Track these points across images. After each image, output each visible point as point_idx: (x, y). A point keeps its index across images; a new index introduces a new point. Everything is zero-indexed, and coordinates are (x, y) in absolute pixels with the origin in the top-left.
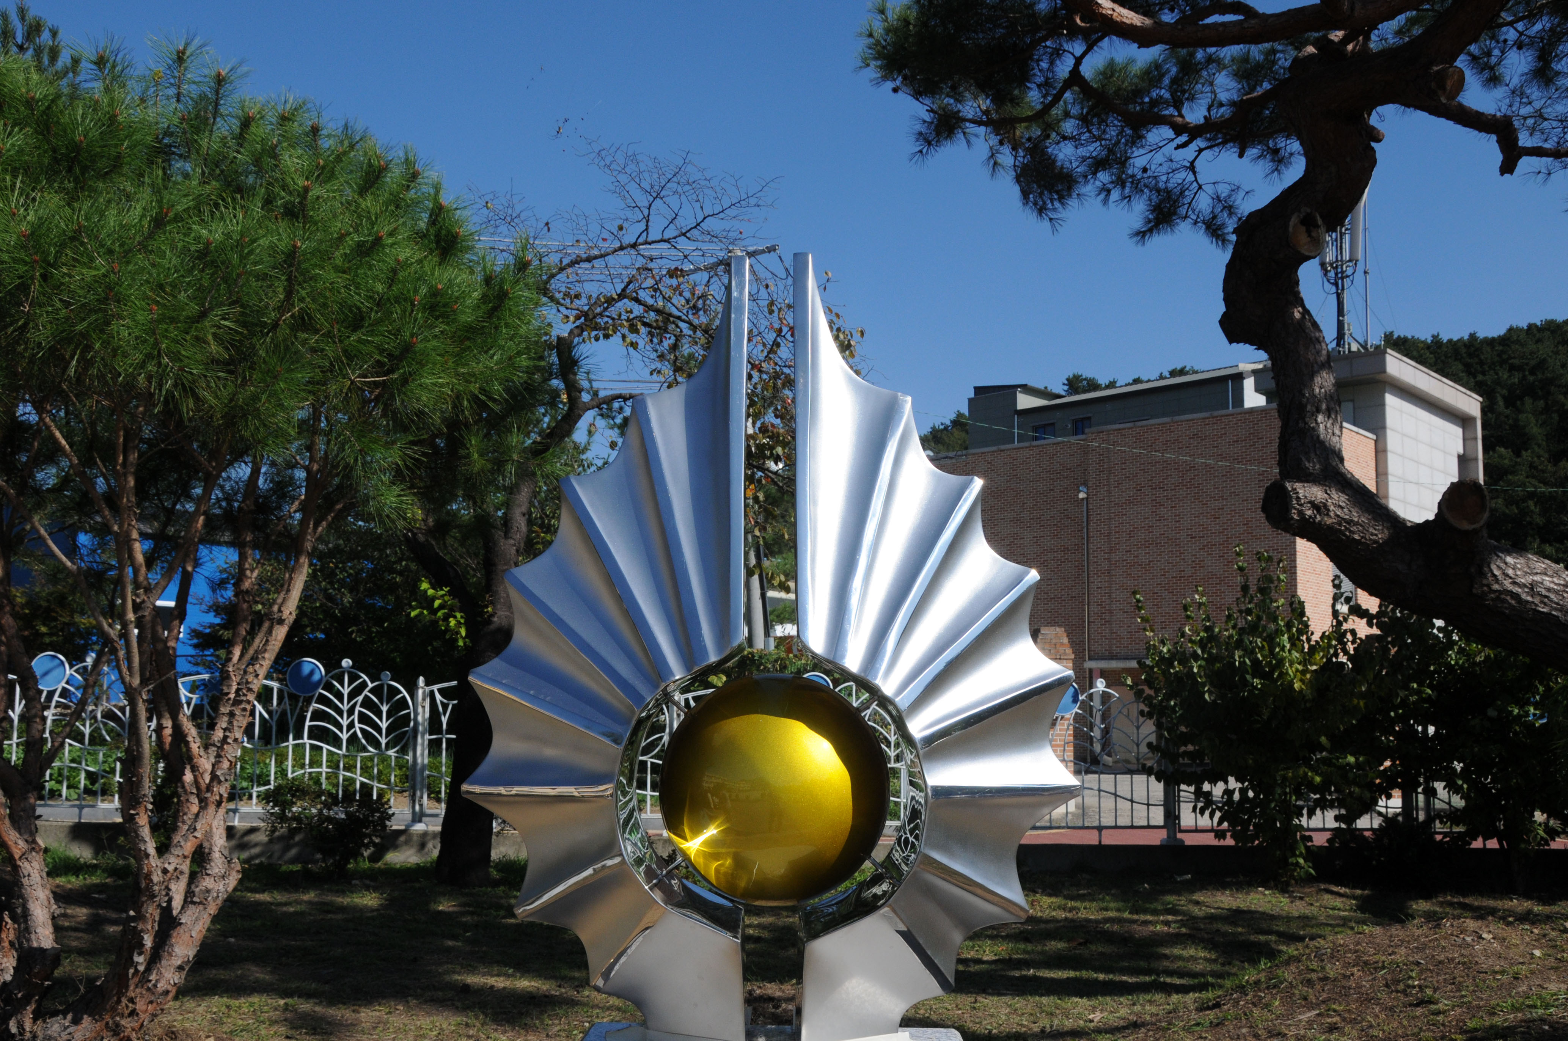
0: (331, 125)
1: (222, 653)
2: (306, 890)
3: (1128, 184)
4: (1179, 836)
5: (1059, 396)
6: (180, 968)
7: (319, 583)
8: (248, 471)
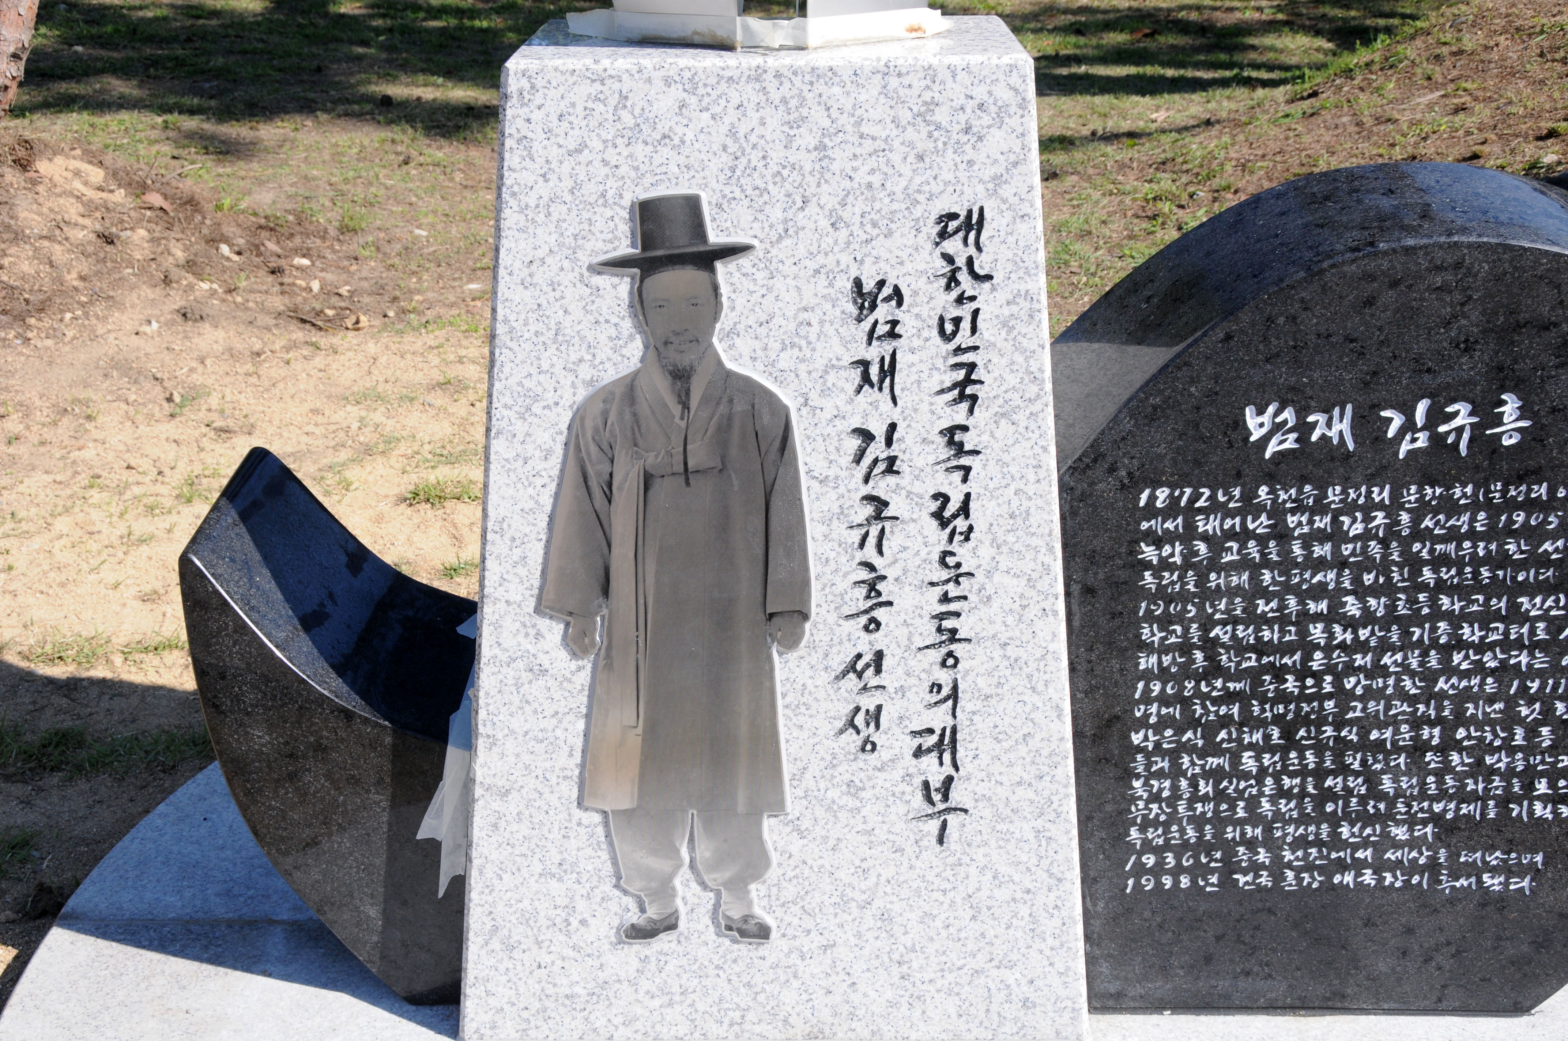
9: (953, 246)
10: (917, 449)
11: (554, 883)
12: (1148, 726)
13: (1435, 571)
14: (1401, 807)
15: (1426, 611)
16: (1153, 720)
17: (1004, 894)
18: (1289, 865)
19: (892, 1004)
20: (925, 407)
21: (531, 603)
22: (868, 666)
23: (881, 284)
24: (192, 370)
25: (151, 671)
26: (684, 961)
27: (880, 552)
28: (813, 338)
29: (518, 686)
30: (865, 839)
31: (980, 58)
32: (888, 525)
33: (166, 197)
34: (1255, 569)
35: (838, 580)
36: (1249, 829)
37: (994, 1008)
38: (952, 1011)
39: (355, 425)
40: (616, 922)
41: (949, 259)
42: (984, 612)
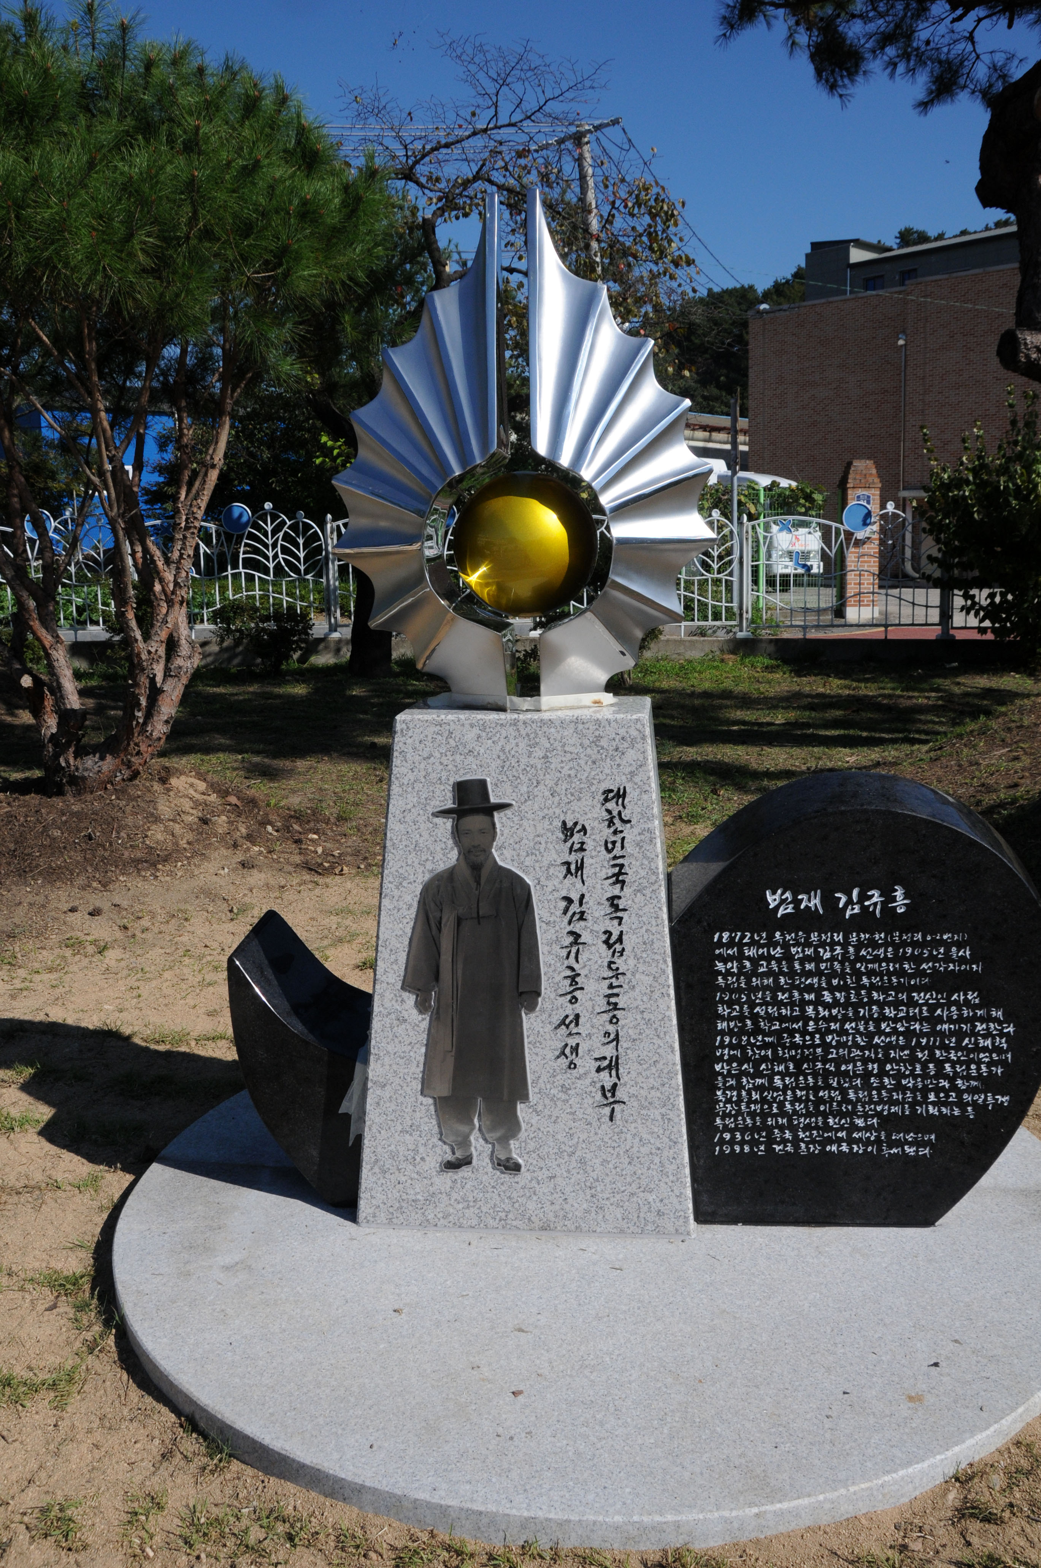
0: (213, 62)
1: (169, 506)
2: (251, 683)
3: (913, 58)
4: (952, 632)
5: (890, 249)
6: (167, 722)
7: (241, 442)
8: (178, 351)
9: (611, 805)
10: (595, 907)
11: (407, 1136)
12: (723, 1061)
13: (869, 978)
14: (860, 1108)
15: (866, 1000)
16: (726, 1057)
17: (645, 1150)
18: (802, 1140)
19: (587, 1211)
20: (598, 886)
21: (400, 984)
22: (571, 1022)
23: (576, 824)
24: (245, 895)
25: (210, 1050)
26: (475, 1183)
27: (577, 961)
28: (542, 850)
29: (392, 1028)
30: (571, 1117)
31: (622, 716)
32: (581, 947)
33: (239, 799)
34: (776, 976)
35: (555, 975)
36: (780, 1120)
37: (642, 1215)
38: (619, 1216)
39: (334, 927)
40: (440, 1160)
41: (609, 812)
42: (631, 994)
